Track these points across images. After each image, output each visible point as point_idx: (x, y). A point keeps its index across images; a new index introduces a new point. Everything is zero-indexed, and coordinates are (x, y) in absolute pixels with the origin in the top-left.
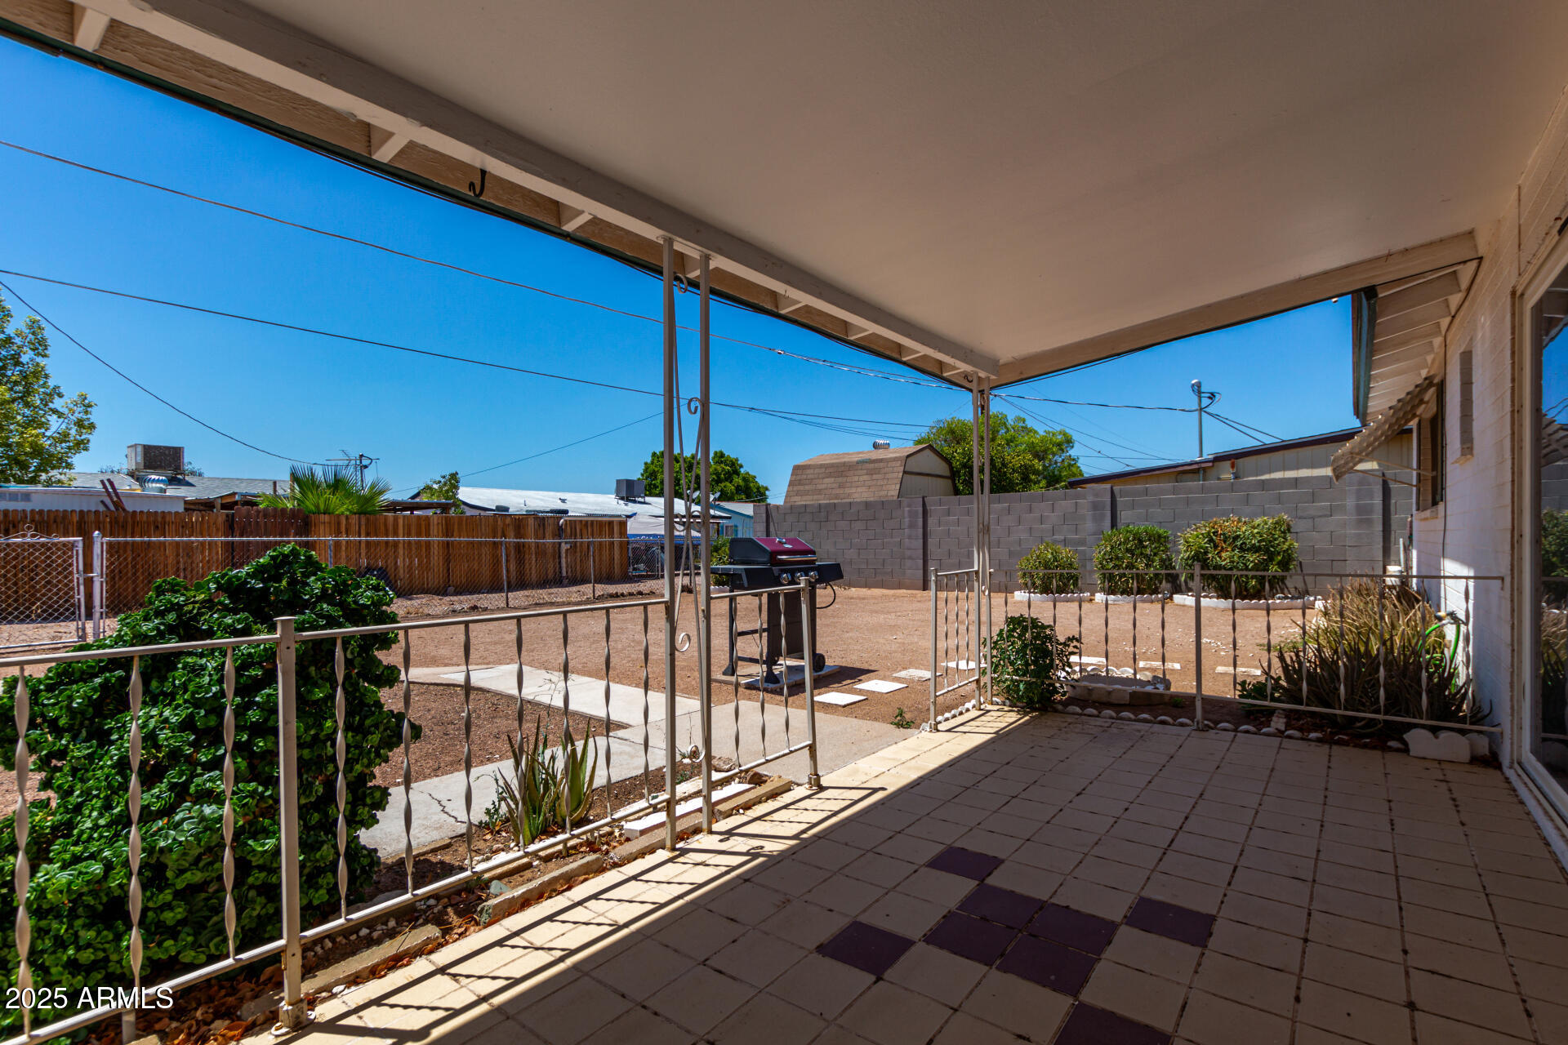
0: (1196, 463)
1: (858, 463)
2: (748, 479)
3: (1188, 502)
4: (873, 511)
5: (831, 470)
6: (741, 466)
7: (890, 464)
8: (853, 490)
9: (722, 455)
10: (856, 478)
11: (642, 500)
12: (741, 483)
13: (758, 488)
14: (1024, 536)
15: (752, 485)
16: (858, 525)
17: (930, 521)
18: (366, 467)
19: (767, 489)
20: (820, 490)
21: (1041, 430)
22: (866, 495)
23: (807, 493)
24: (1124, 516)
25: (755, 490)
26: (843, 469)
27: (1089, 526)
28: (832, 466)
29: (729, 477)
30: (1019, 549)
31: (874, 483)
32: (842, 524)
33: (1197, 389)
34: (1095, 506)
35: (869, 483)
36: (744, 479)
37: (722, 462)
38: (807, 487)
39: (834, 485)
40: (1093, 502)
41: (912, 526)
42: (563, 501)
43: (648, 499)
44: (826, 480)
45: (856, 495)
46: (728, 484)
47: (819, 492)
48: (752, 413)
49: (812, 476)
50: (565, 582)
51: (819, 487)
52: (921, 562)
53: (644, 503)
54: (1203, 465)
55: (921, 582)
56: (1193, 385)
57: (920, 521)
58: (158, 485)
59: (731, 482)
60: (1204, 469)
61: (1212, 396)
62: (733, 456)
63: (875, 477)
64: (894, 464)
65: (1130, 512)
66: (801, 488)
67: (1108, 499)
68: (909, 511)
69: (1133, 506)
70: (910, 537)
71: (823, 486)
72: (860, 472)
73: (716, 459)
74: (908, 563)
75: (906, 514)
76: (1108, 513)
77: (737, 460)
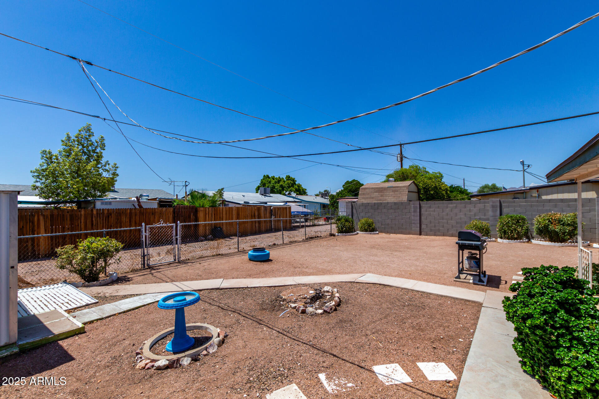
0: (523, 190)
1: (388, 187)
2: (299, 186)
3: (531, 206)
4: (397, 206)
5: (377, 190)
6: (296, 181)
7: (402, 188)
8: (387, 198)
9: (289, 177)
10: (388, 193)
11: (269, 195)
12: (297, 188)
13: (303, 190)
14: (462, 216)
15: (300, 188)
16: (391, 211)
17: (422, 210)
18: (187, 186)
19: (306, 190)
20: (373, 197)
21: (431, 172)
22: (392, 200)
23: (367, 198)
24: (505, 210)
25: (302, 190)
26: (382, 190)
27: (490, 213)
28: (377, 188)
29: (293, 186)
30: (460, 221)
31: (396, 195)
32: (384, 210)
33: (523, 163)
34: (493, 207)
35: (394, 195)
36: (298, 186)
37: (289, 180)
38: (367, 196)
39: (379, 196)
40: (492, 205)
41: (415, 211)
42: (244, 196)
43: (271, 195)
44: (375, 194)
45: (388, 200)
46: (292, 188)
47: (373, 198)
48: (339, 167)
49: (368, 192)
50: (273, 230)
51: (372, 196)
52: (418, 225)
53: (270, 196)
54: (526, 191)
55: (419, 232)
56: (521, 162)
57: (418, 210)
58: (146, 197)
59: (293, 187)
60: (526, 192)
61: (529, 166)
62: (293, 177)
63: (396, 193)
64: (404, 188)
65: (507, 209)
66: (365, 196)
67: (498, 204)
68: (414, 206)
69: (508, 207)
70: (414, 216)
71: (374, 196)
72: (389, 191)
73: (287, 178)
74: (413, 225)
75: (412, 207)
76: (499, 209)
77: (295, 179)
